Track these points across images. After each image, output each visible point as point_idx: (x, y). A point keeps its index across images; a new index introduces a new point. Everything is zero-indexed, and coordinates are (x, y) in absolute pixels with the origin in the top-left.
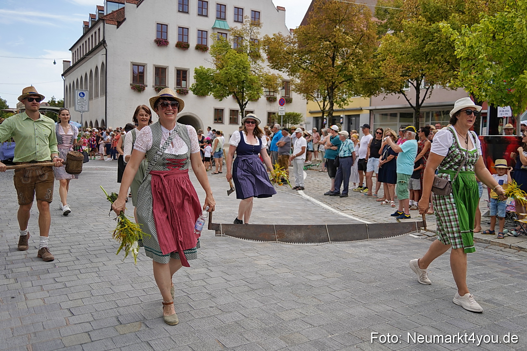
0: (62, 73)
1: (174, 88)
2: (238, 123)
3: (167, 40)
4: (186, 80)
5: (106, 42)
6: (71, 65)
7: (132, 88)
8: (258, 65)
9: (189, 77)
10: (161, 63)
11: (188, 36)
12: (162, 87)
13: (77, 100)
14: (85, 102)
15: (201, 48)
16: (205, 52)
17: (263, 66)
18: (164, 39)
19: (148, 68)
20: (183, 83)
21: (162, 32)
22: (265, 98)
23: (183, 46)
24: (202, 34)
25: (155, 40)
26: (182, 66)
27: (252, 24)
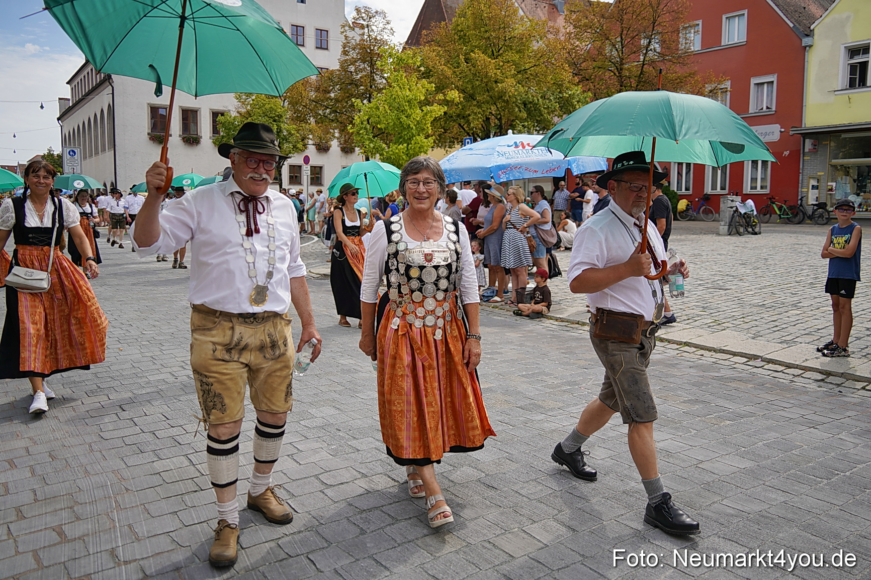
0: (58, 116)
1: (209, 138)
2: (302, 183)
5: (112, 77)
6: (71, 104)
7: (150, 138)
10: (190, 104)
12: (193, 136)
13: (66, 160)
14: (77, 162)
22: (339, 149)
26: (218, 107)
27: (317, 48)
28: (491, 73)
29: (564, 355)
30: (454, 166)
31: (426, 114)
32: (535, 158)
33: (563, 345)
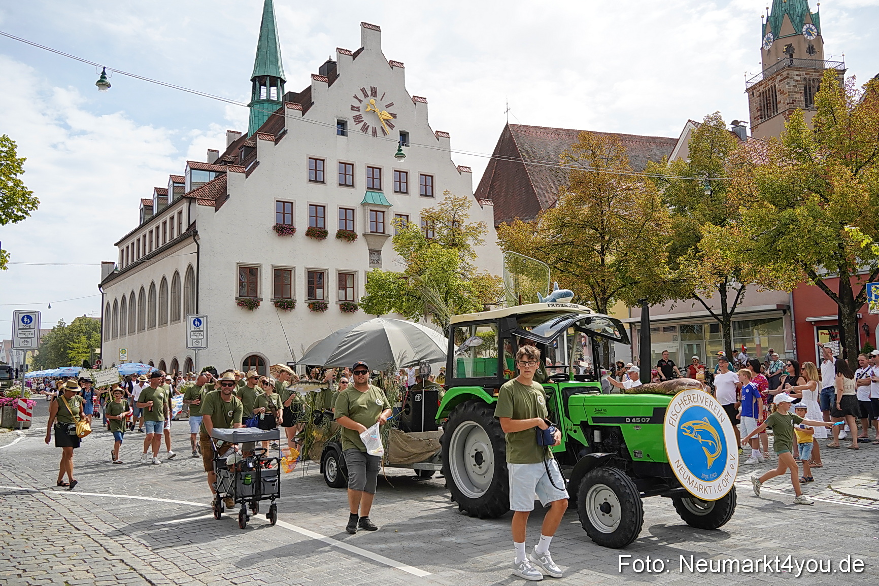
0: (100, 283)
1: (304, 301)
3: (292, 225)
4: (322, 287)
5: (198, 233)
6: (119, 269)
7: (238, 304)
8: (468, 264)
9: (328, 282)
10: (284, 262)
11: (324, 217)
12: (286, 300)
13: (190, 331)
14: (203, 333)
15: (346, 235)
16: (352, 242)
17: (475, 266)
18: (289, 225)
19: (263, 271)
20: (319, 292)
21: (284, 213)
23: (317, 233)
24: (346, 213)
25: (274, 227)
26: (317, 264)
27: (422, 195)
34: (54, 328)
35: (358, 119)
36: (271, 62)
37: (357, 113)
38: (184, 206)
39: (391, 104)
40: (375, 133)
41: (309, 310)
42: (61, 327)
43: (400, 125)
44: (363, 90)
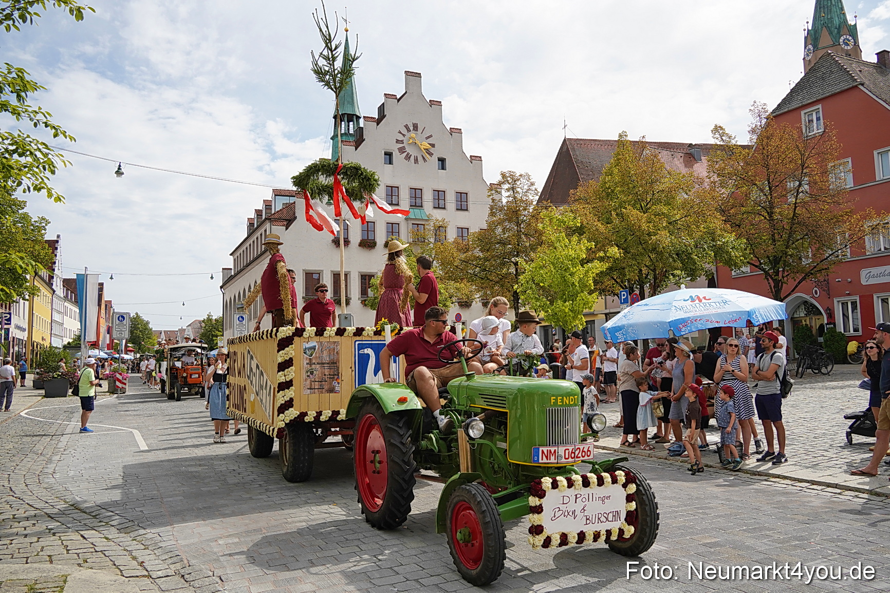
0: (221, 284)
1: (358, 299)
3: (347, 238)
6: (233, 274)
10: (341, 268)
11: (374, 231)
13: (235, 325)
14: (245, 327)
18: (344, 238)
19: (324, 276)
20: (370, 291)
22: (481, 304)
23: (368, 244)
24: (392, 227)
25: (333, 240)
26: (368, 269)
27: (457, 209)
28: (644, 226)
29: (779, 510)
30: (631, 322)
31: (587, 271)
32: (713, 311)
33: (772, 500)
34: (204, 320)
35: (402, 150)
36: (348, 102)
37: (401, 145)
38: (267, 225)
39: (431, 136)
40: (416, 161)
41: (362, 306)
42: (209, 319)
43: (438, 153)
44: (406, 127)
